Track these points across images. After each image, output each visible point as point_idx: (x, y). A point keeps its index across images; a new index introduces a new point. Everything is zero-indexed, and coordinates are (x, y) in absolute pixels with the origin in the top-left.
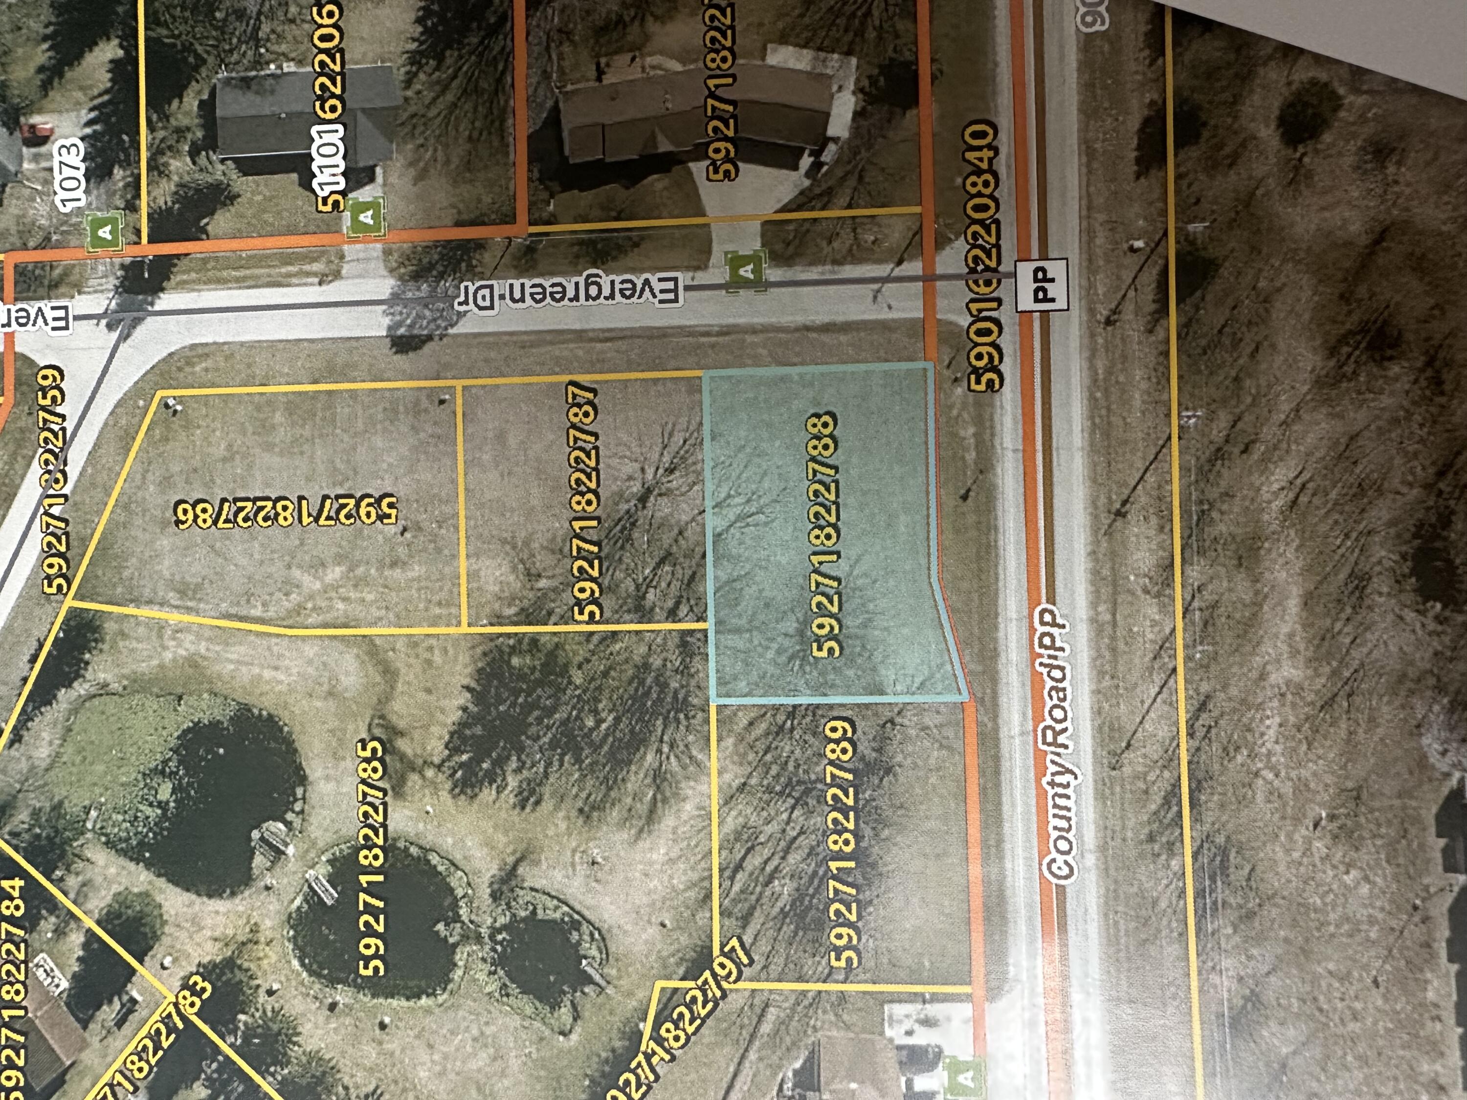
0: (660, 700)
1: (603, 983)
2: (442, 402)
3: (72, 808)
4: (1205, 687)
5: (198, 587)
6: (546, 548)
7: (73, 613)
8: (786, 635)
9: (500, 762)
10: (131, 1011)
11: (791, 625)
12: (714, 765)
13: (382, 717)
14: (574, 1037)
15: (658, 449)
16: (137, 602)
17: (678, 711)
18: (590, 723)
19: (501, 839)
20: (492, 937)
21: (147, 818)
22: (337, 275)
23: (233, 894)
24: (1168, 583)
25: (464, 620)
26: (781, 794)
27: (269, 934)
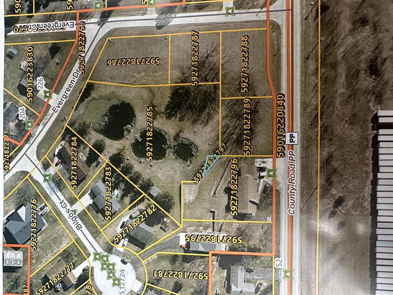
0: (209, 98)
1: (197, 156)
2: (166, 39)
3: (87, 123)
4: (324, 94)
5: (115, 77)
6: (187, 68)
7: (88, 83)
8: (236, 85)
9: (176, 112)
10: (99, 164)
11: (237, 83)
12: (220, 112)
13: (152, 103)
14: (190, 167)
15: (210, 47)
16: (102, 81)
17: (213, 100)
18: (195, 103)
19: (176, 128)
20: (174, 148)
21: (103, 125)
22: (146, 14)
23: (120, 140)
24: (317, 72)
25: (169, 83)
26: (234, 117)
27: (127, 148)
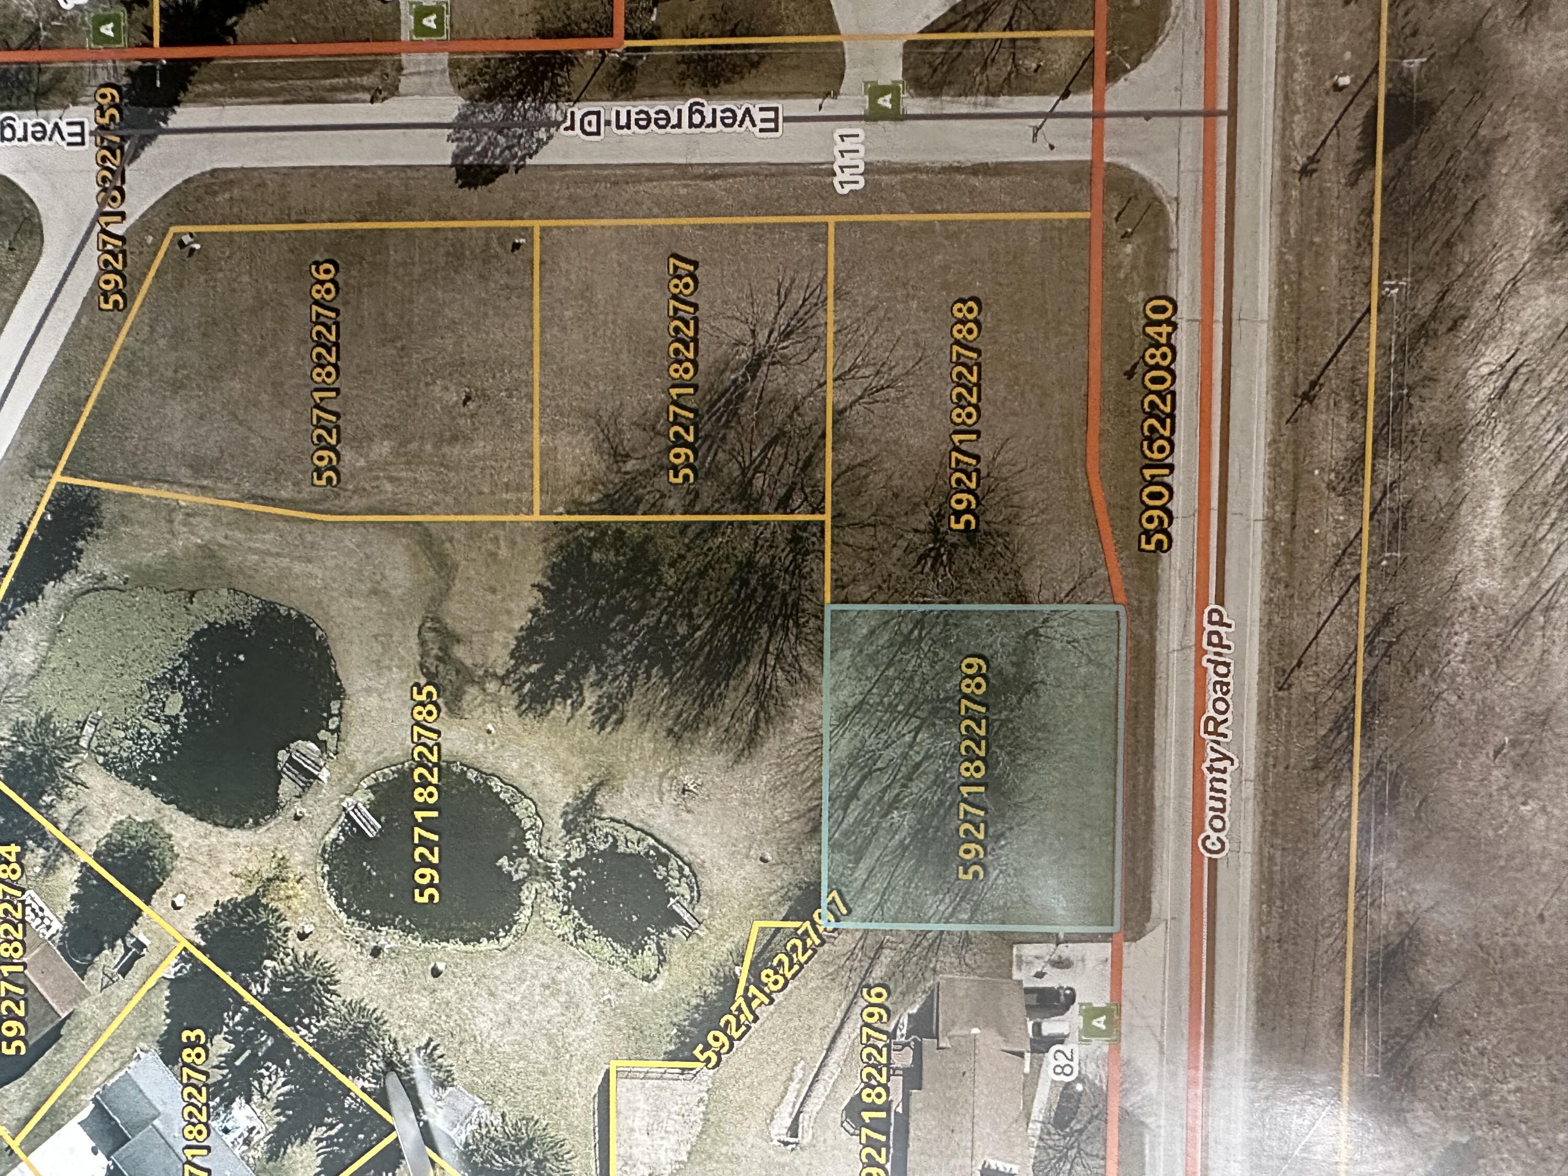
0: (765, 605)
1: (694, 925)
2: (516, 246)
3: (63, 723)
4: (1389, 599)
5: (218, 461)
6: (637, 424)
7: (63, 492)
8: (916, 531)
9: (577, 674)
10: (137, 957)
11: (923, 520)
12: (827, 682)
13: (436, 619)
14: (659, 984)
15: (773, 309)
16: (142, 479)
17: (787, 617)
18: (682, 629)
19: (576, 763)
20: (565, 873)
21: (153, 735)
22: (393, 91)
23: (257, 824)
24: (1356, 478)
25: (537, 507)
26: (905, 713)
27: (299, 869)
